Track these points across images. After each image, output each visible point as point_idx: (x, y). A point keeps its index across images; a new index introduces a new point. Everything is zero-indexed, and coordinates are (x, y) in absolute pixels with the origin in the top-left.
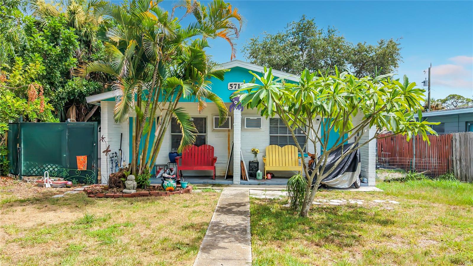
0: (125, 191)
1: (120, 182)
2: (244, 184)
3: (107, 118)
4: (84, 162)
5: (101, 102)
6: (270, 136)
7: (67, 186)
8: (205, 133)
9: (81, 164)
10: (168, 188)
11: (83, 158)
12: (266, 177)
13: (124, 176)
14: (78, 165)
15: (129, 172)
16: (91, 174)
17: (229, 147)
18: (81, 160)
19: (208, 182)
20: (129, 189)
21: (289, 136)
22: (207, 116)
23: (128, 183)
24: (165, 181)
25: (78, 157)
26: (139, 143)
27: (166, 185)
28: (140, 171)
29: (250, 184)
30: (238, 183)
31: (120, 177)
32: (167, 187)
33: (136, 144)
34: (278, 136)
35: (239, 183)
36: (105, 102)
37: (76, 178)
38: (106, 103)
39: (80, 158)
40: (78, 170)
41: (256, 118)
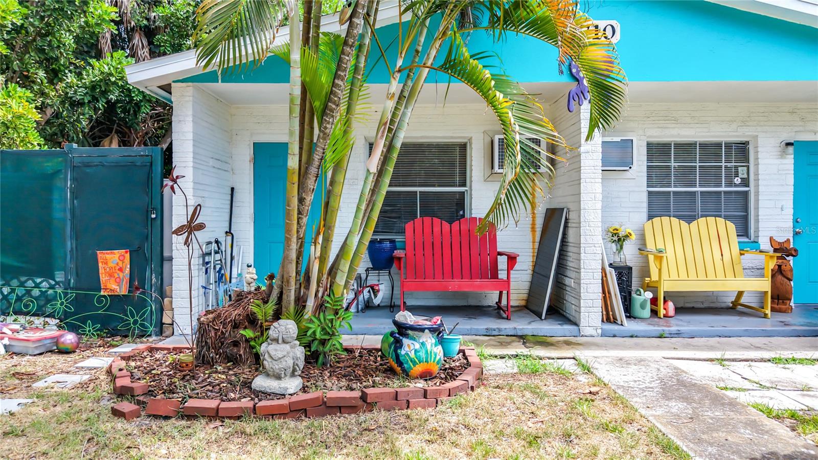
0: (260, 382)
1: (236, 344)
2: (614, 336)
3: (190, 136)
4: (121, 270)
5: (173, 85)
6: (650, 193)
7: (62, 347)
8: (463, 184)
9: (111, 275)
10: (418, 369)
11: (117, 256)
12: (662, 312)
13: (251, 320)
14: (103, 278)
15: (270, 308)
16: (141, 305)
17: (533, 224)
18: (111, 265)
19: (500, 330)
20: (278, 377)
21: (701, 192)
22: (470, 139)
23: (272, 353)
24: (405, 341)
25: (102, 255)
26: (309, 198)
27: (412, 355)
28: (311, 303)
29: (632, 337)
30: (594, 333)
31: (236, 326)
32: (415, 363)
33: (301, 200)
34: (669, 192)
35: (600, 331)
36: (184, 85)
37: (95, 319)
38: (189, 89)
39: (108, 256)
40: (102, 293)
41: (618, 139)
